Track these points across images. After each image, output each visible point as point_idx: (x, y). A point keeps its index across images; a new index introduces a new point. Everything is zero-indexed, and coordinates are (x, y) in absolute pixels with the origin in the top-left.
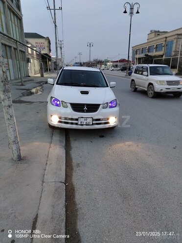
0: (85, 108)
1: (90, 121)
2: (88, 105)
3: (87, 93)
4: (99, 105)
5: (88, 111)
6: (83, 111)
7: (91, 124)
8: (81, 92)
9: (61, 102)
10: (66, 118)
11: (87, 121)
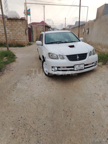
0: (78, 57)
1: (82, 66)
2: (79, 55)
3: (73, 46)
4: (86, 54)
5: (80, 59)
6: (76, 60)
7: (83, 68)
8: (69, 46)
9: (58, 56)
10: (64, 67)
11: (80, 67)
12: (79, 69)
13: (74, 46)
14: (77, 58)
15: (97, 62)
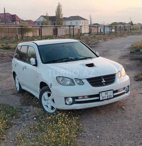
1: (111, 94)
4: (114, 75)
7: (112, 97)
8: (87, 65)
9: (74, 80)
10: (83, 97)
11: (108, 95)
12: (106, 98)
13: (93, 64)
14: (103, 82)
15: (130, 86)
